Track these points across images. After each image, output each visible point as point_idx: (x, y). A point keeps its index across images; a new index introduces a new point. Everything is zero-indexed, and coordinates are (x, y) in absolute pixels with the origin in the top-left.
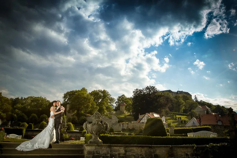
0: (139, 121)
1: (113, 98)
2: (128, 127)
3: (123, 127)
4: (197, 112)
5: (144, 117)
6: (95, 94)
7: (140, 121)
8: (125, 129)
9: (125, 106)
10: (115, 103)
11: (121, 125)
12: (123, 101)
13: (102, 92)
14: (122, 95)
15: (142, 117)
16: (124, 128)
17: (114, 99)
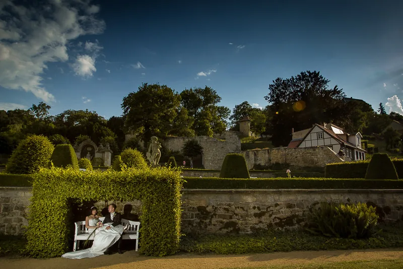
0: (297, 145)
1: (226, 108)
2: (270, 160)
3: (256, 160)
4: (398, 131)
5: (309, 133)
6: (188, 97)
7: (299, 145)
8: (263, 164)
9: (250, 122)
10: (230, 119)
11: (252, 156)
12: (245, 113)
13: (203, 93)
14: (244, 103)
15: (303, 137)
16: (258, 163)
17: (228, 109)
